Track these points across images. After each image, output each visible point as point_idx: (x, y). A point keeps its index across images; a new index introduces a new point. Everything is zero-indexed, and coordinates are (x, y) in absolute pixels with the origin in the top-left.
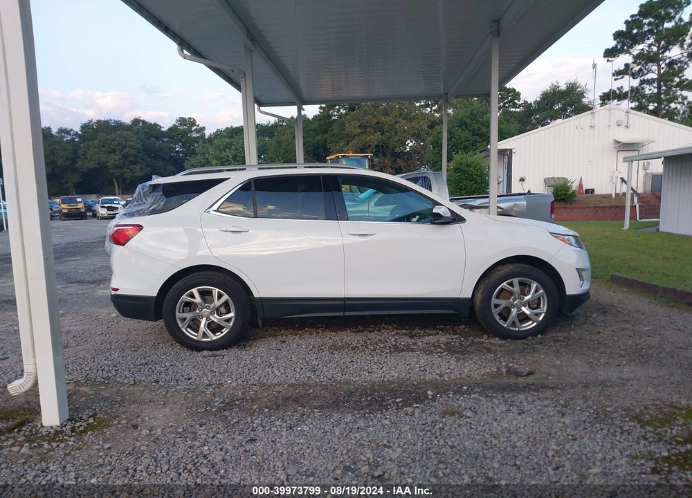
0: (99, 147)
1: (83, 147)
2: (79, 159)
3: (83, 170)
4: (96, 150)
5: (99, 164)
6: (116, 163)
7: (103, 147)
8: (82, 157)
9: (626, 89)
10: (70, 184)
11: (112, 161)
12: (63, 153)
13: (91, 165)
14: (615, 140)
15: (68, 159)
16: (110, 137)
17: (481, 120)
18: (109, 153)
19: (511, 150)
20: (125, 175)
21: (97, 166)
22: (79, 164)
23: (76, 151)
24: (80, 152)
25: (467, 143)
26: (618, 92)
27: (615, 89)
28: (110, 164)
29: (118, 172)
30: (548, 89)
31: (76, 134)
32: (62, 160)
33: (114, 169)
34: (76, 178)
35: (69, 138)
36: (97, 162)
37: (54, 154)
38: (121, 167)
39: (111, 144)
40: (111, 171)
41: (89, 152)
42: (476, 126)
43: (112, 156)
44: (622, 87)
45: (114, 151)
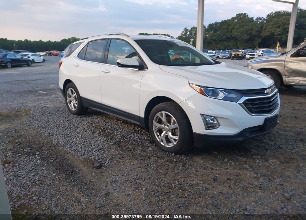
0: (272, 25)
1: (265, 26)
2: (262, 31)
3: (263, 37)
4: (271, 27)
5: (271, 33)
6: (279, 32)
7: (275, 25)
8: (264, 30)
10: (256, 43)
11: (277, 32)
12: (256, 29)
13: (267, 34)
15: (257, 32)
16: (278, 20)
18: (277, 28)
20: (282, 39)
21: (270, 34)
22: (262, 34)
23: (262, 27)
24: (264, 28)
28: (276, 33)
29: (279, 37)
31: (264, 20)
32: (255, 32)
33: (278, 35)
34: (259, 41)
35: (260, 21)
36: (270, 32)
37: (252, 29)
38: (281, 35)
39: (278, 23)
40: (276, 37)
41: (267, 28)
43: (278, 29)
45: (279, 27)
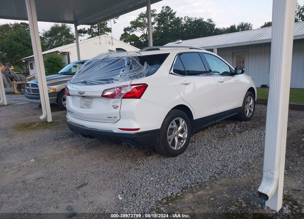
9: (86, 29)
14: (109, 50)
17: (26, 38)
19: (68, 53)
25: (21, 49)
26: (83, 30)
27: (82, 29)
30: (54, 25)
42: (24, 41)
44: (85, 28)
